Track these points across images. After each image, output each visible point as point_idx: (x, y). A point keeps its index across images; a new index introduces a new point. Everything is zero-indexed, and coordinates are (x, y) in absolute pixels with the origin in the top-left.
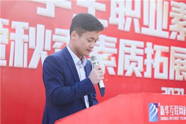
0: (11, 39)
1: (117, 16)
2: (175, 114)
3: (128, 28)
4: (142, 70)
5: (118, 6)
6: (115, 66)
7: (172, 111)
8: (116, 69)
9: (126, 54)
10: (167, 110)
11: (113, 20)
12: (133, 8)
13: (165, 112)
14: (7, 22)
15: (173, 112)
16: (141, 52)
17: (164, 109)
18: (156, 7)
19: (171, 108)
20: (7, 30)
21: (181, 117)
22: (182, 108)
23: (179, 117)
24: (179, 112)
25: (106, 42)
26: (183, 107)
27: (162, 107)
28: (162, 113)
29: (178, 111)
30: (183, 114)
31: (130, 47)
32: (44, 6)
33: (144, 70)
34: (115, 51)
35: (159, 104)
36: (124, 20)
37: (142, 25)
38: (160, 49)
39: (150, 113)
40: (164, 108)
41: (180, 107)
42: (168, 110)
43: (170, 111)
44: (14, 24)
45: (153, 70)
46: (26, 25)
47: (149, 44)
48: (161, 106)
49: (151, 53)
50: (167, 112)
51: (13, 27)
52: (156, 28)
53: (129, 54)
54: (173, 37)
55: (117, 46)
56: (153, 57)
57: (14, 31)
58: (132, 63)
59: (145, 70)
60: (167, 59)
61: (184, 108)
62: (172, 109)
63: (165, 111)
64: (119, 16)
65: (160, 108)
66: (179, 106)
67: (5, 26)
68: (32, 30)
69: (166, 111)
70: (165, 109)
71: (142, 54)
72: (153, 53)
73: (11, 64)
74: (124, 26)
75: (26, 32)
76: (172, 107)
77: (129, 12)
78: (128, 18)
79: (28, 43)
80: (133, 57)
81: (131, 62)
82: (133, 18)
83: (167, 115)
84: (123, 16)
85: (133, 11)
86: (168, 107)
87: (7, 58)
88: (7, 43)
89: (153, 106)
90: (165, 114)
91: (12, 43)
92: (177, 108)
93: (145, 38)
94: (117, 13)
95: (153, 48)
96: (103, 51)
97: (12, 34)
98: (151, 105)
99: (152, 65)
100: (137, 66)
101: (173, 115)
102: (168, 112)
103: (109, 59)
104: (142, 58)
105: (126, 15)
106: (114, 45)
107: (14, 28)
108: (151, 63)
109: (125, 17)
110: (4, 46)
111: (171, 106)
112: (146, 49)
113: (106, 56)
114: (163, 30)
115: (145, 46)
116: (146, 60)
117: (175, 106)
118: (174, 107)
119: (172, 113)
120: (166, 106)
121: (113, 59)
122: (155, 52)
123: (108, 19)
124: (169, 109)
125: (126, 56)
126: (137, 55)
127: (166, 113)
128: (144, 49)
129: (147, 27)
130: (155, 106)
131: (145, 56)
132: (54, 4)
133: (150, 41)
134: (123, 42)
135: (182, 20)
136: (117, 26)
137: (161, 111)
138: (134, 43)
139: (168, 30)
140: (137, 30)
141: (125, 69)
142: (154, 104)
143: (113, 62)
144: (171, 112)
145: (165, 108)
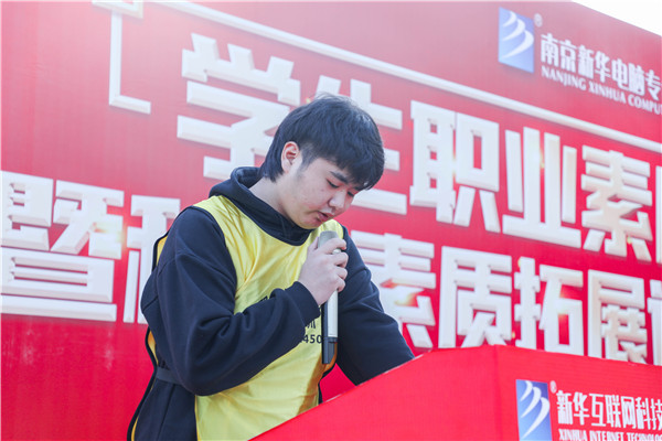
0: (130, 244)
1: (433, 184)
2: (608, 422)
3: (463, 218)
4: (510, 335)
5: (433, 156)
6: (432, 323)
7: (597, 412)
8: (433, 332)
9: (459, 288)
10: (582, 407)
11: (420, 194)
12: (478, 164)
13: (576, 415)
14: (117, 197)
15: (601, 416)
16: (504, 284)
17: (570, 403)
18: (543, 161)
19: (594, 403)
20: (119, 219)
21: (628, 434)
22: (633, 402)
23: (622, 434)
24: (621, 417)
25: (404, 254)
26: (636, 403)
27: (562, 397)
28: (565, 417)
29: (617, 413)
30: (634, 423)
31: (473, 269)
32: (223, 153)
33: (514, 335)
34: (429, 280)
35: (553, 385)
36: (454, 193)
37: (502, 208)
38: (557, 276)
39: (523, 414)
40: (571, 399)
41: (625, 400)
42: (585, 407)
43: (590, 412)
44: (139, 204)
45: (540, 336)
46: (172, 205)
47: (527, 264)
48: (561, 392)
49: (534, 288)
50: (582, 416)
51: (134, 212)
52: (543, 220)
53: (472, 290)
54: (593, 243)
55: (436, 267)
56: (539, 298)
57: (137, 222)
58: (479, 315)
59: (518, 336)
60: (579, 304)
61: (639, 405)
62: (598, 407)
63: (574, 411)
64: (439, 184)
65: (557, 400)
66: (623, 398)
67: (111, 210)
69: (577, 409)
70: (573, 405)
71: (509, 290)
72: (538, 289)
73: (128, 317)
74: (454, 211)
76: (598, 399)
77: (467, 174)
78: (462, 189)
80: (481, 298)
81: (475, 312)
82: (477, 190)
83: (582, 423)
84: (451, 185)
85: (477, 171)
86: (583, 398)
87: (118, 298)
88: (119, 256)
89: (532, 393)
90: (576, 420)
91: (133, 256)
92: (617, 405)
93: (514, 247)
94: (434, 177)
95: (537, 273)
96: (394, 281)
97: (132, 230)
98: (526, 386)
99: (538, 323)
100: (494, 323)
101: (601, 424)
102: (585, 413)
103: (415, 304)
104: (508, 300)
105: (458, 181)
106: (427, 264)
107: (138, 215)
108: (535, 317)
109: (457, 187)
110: (111, 265)
111: (594, 396)
112: (516, 275)
113: (403, 294)
114: (564, 224)
115: (516, 268)
116: (517, 307)
117: (607, 396)
118: (603, 400)
119: (597, 420)
120: (576, 394)
121: (425, 302)
122: (543, 285)
123: (406, 192)
124: (588, 404)
125: (461, 293)
126: (492, 292)
127: (578, 418)
128: (512, 275)
129: (520, 215)
130: (538, 392)
131: (515, 297)
132: (253, 150)
133: (529, 255)
134: (450, 255)
135: (616, 199)
136: (432, 211)
137: (561, 409)
138: (485, 260)
139: (578, 225)
140: (491, 223)
141: (460, 333)
142: (534, 385)
143: (424, 311)
144: (594, 415)
145: (575, 400)
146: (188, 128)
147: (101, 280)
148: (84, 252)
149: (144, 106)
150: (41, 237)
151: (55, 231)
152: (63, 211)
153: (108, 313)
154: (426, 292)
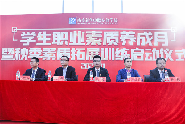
8: (56, 58)
11: (54, 42)
14: (14, 49)
18: (77, 35)
20: (14, 51)
31: (63, 50)
33: (71, 58)
34: (55, 52)
38: (80, 49)
44: (16, 49)
46: (20, 49)
49: (75, 51)
52: (77, 42)
54: (88, 44)
56: (76, 53)
57: (16, 51)
60: (84, 53)
67: (13, 50)
68: (22, 50)
73: (15, 59)
75: (20, 51)
79: (20, 54)
82: (64, 41)
85: (64, 38)
87: (14, 58)
88: (14, 54)
93: (71, 47)
95: (76, 49)
96: (49, 53)
99: (75, 56)
112: (71, 50)
113: (51, 54)
123: (52, 43)
128: (70, 50)
129: (73, 42)
131: (71, 53)
133: (74, 47)
134: (59, 49)
135: (94, 38)
139: (84, 42)
140: (66, 44)
143: (54, 56)
146: (21, 41)
147: (12, 56)
148: (10, 54)
149: (17, 40)
150: (7, 53)
151: (8, 53)
152: (9, 51)
153: (13, 59)
154: (54, 54)
